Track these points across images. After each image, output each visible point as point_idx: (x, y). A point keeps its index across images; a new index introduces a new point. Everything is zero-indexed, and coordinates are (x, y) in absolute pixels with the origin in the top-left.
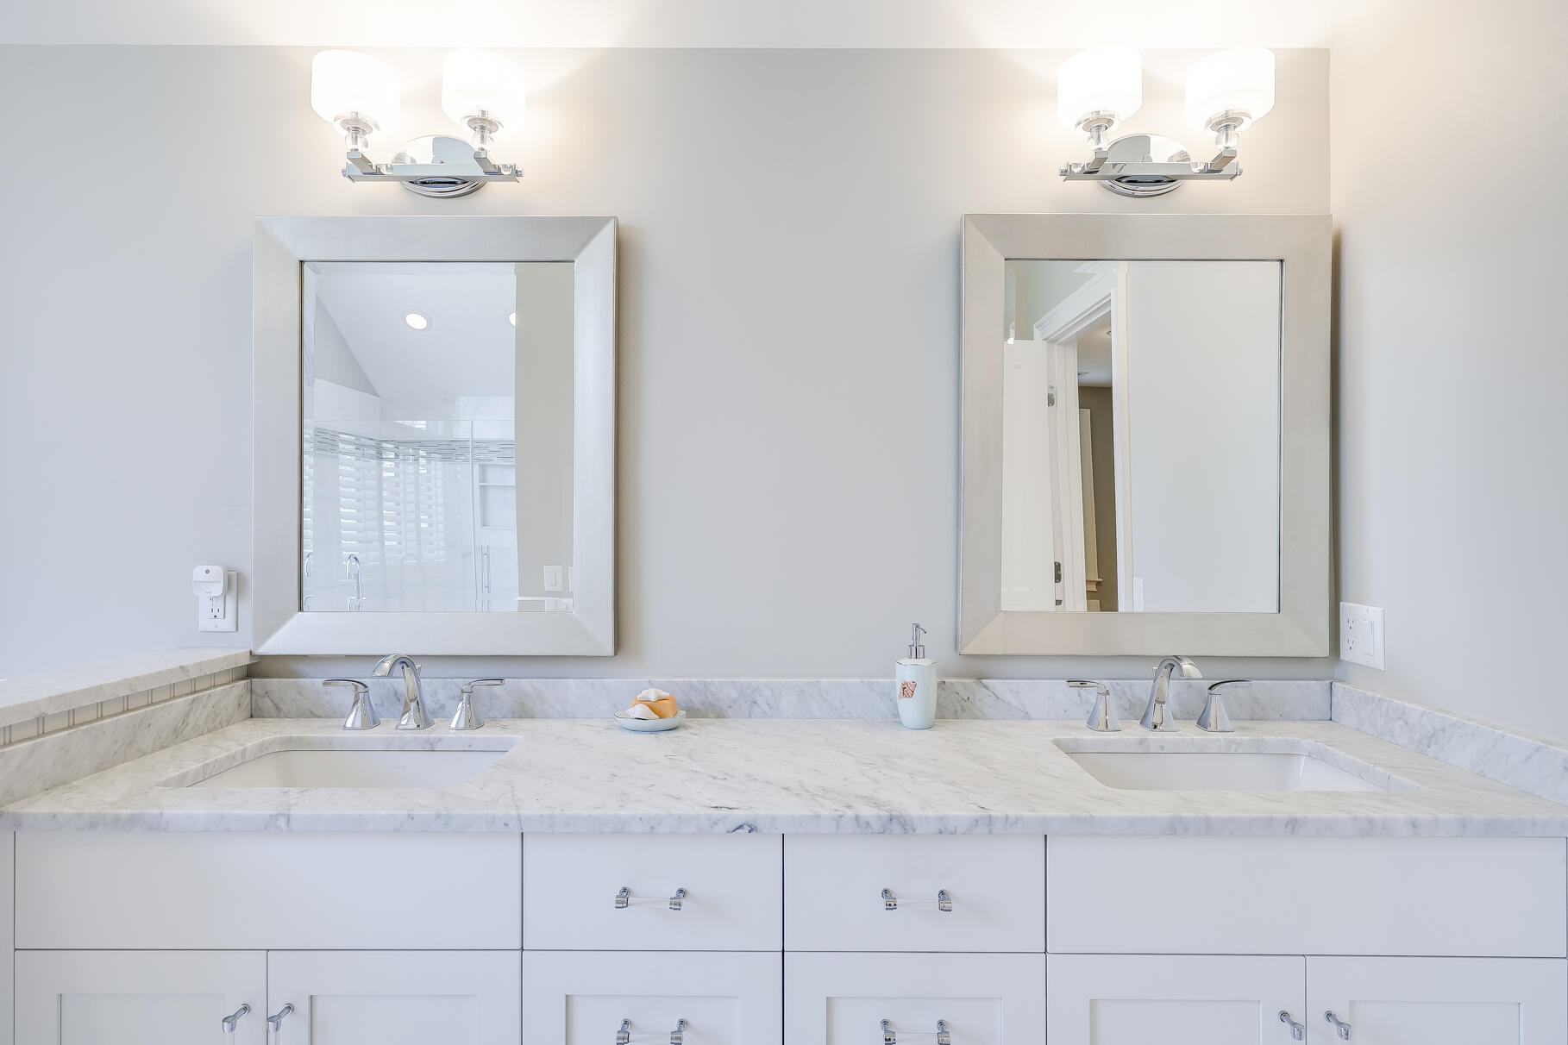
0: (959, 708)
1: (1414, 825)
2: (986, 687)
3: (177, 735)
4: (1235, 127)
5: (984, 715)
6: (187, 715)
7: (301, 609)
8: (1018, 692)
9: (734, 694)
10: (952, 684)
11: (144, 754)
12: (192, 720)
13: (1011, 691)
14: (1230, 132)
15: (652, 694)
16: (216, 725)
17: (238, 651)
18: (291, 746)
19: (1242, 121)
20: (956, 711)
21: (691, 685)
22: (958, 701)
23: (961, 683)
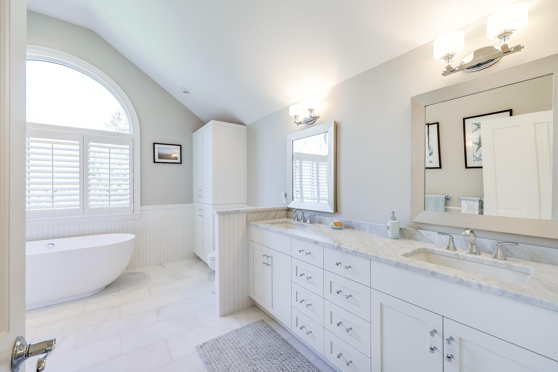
0: (410, 237)
1: (480, 286)
2: (418, 232)
3: (274, 218)
4: (509, 36)
5: (418, 240)
6: (276, 215)
7: (293, 200)
8: (429, 235)
9: (356, 225)
10: (408, 229)
11: (269, 219)
12: (276, 216)
13: (426, 234)
14: (506, 38)
15: (335, 221)
16: (280, 217)
17: (285, 206)
18: (287, 222)
19: (512, 33)
20: (409, 237)
21: (348, 221)
22: (410, 234)
23: (411, 230)
